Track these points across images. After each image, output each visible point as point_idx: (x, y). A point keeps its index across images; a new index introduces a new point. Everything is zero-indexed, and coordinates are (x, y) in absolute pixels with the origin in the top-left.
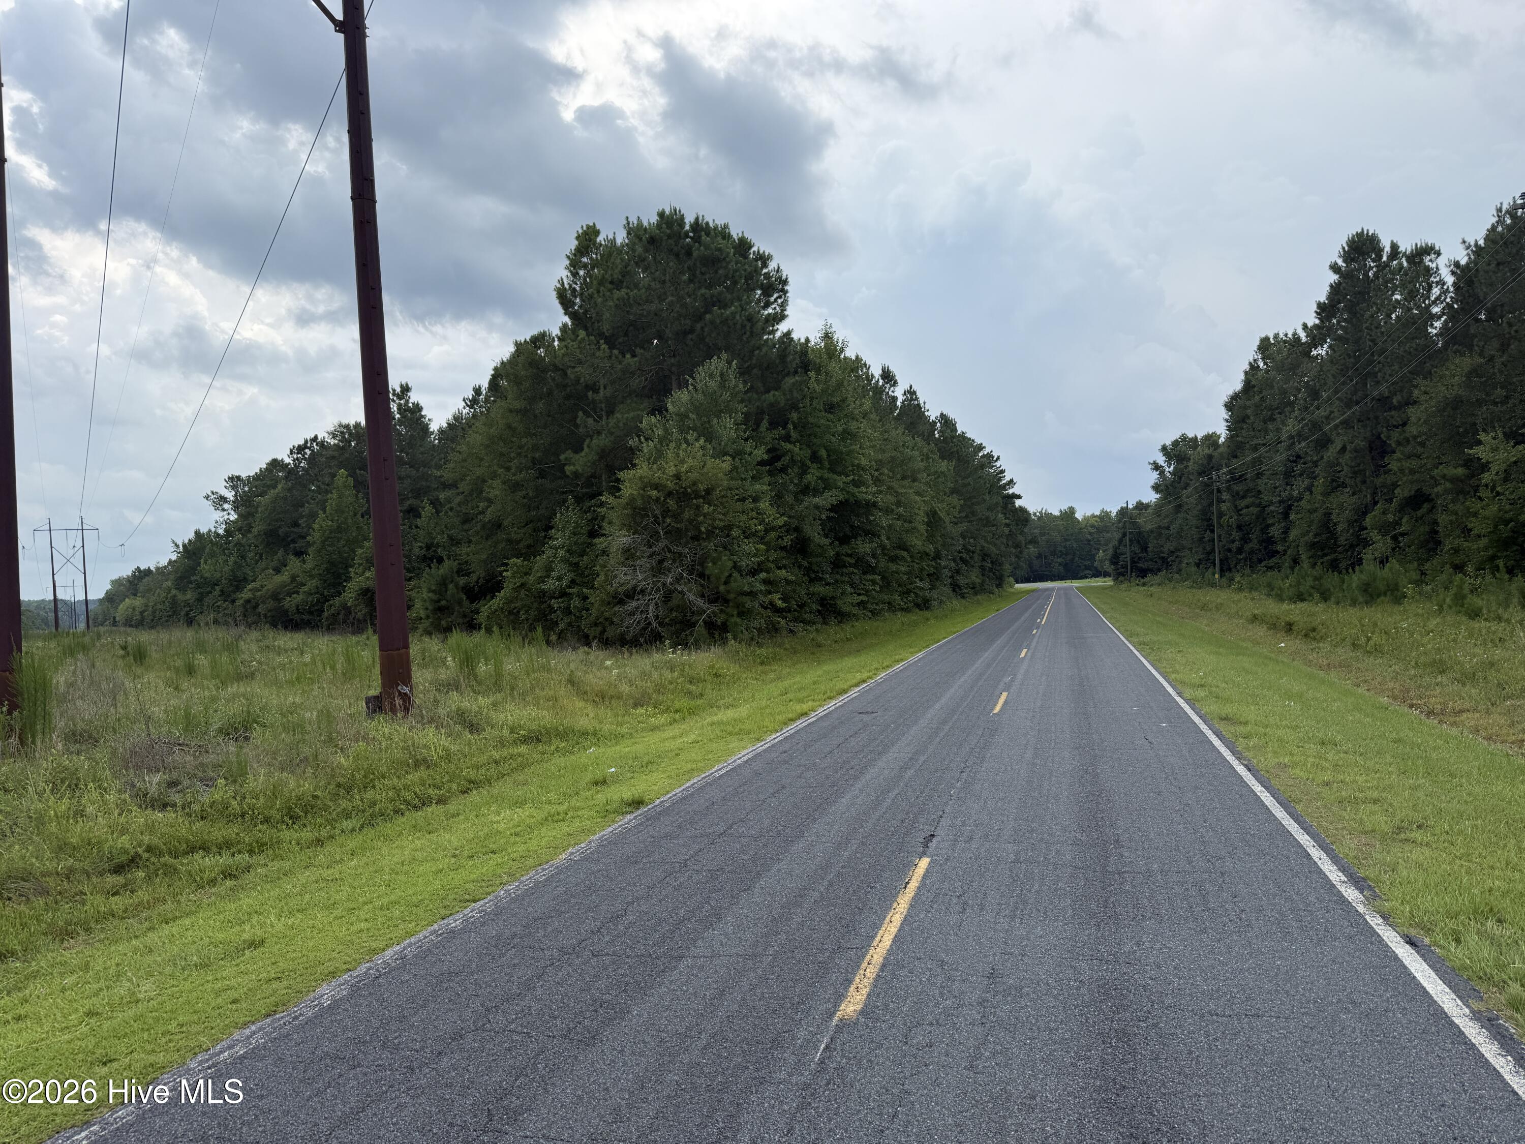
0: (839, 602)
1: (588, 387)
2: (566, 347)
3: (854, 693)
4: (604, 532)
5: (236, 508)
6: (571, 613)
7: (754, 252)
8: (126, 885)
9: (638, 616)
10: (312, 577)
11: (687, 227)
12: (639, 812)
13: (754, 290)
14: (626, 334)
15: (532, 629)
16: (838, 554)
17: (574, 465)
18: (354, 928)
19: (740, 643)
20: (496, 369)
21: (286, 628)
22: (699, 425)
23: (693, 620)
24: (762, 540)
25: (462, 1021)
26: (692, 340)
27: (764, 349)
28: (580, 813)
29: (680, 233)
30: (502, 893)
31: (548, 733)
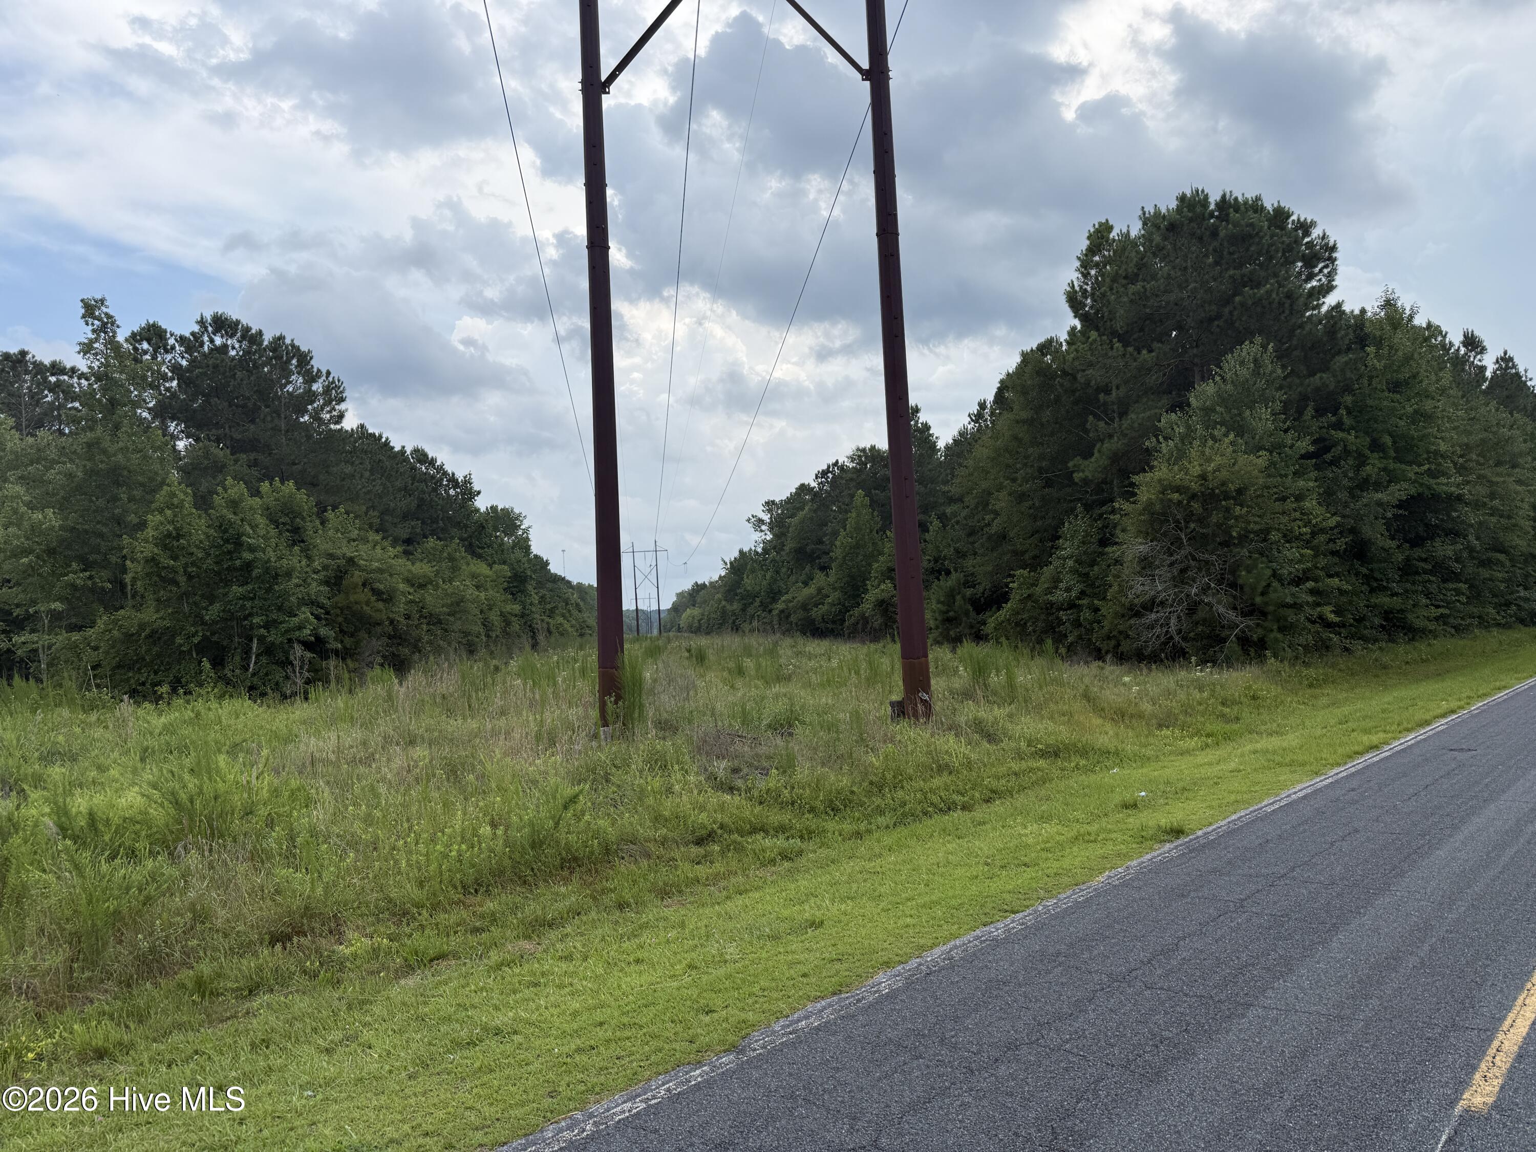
0: (1410, 617)
1: (1099, 390)
2: (1077, 351)
3: (1440, 725)
4: (1117, 540)
5: (771, 529)
6: (1080, 625)
7: (1293, 221)
8: (705, 856)
9: (1158, 630)
10: (835, 589)
11: (1212, 207)
12: (1180, 842)
13: (1294, 262)
14: (1142, 330)
15: (1040, 641)
16: (1408, 559)
17: (1083, 471)
18: (900, 923)
19: (1281, 661)
20: (1002, 382)
21: (813, 635)
22: (1228, 418)
23: (1223, 635)
24: (1307, 544)
25: (1016, 1031)
26: (1218, 326)
27: (1308, 327)
28: (1113, 836)
29: (1203, 215)
30: (1040, 908)
31: (1067, 748)
